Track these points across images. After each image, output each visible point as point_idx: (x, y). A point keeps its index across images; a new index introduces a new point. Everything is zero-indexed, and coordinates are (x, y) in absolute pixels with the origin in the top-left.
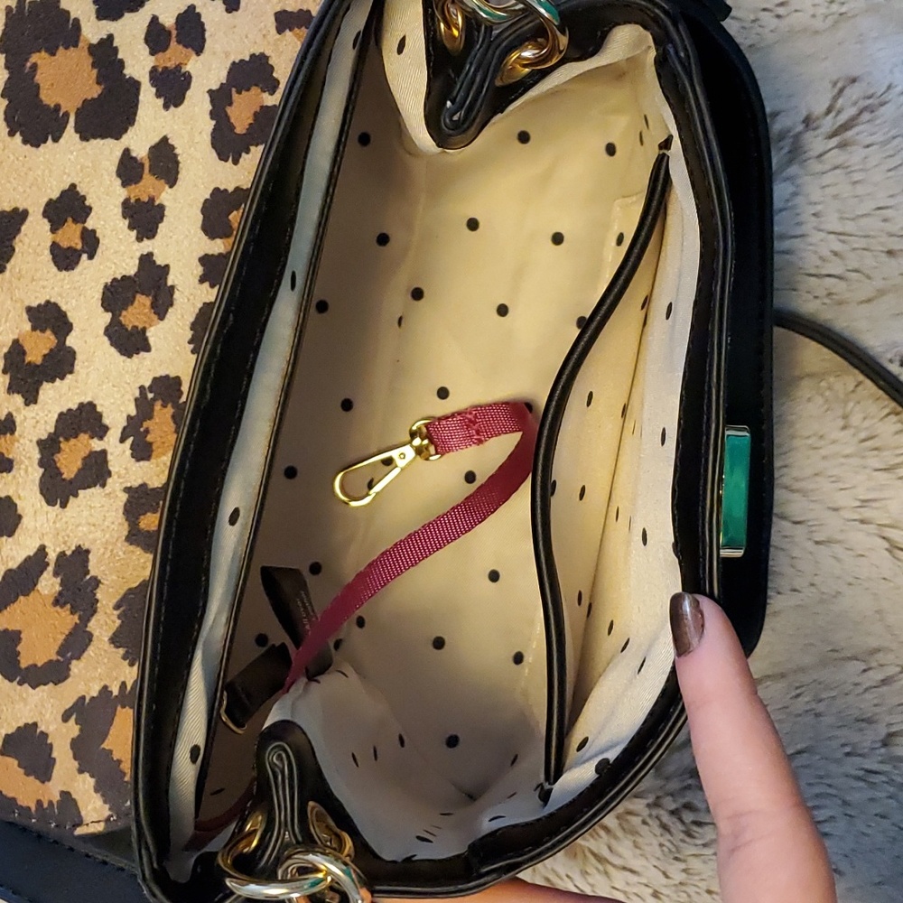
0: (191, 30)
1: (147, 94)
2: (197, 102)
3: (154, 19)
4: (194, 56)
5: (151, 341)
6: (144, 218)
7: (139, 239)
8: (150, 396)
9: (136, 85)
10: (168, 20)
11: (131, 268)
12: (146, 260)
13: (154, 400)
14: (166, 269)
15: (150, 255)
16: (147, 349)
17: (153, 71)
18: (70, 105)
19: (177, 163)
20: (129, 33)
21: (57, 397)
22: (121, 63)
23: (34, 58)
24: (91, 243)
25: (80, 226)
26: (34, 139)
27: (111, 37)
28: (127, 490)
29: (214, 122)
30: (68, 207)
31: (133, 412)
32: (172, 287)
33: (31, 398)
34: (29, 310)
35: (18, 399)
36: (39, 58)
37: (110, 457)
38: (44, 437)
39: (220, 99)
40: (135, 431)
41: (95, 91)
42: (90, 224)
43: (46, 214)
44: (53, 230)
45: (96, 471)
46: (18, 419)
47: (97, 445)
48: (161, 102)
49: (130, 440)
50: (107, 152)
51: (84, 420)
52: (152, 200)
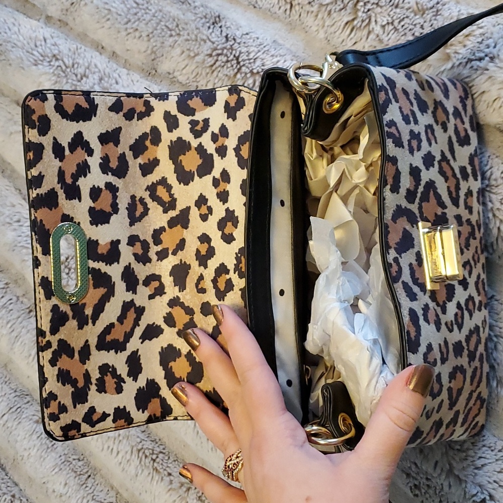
0: (224, 131)
1: (216, 156)
2: (231, 153)
3: (213, 132)
4: (227, 139)
5: (235, 236)
6: (223, 197)
7: (224, 204)
8: (239, 255)
9: (212, 155)
10: (217, 131)
11: (223, 214)
12: (227, 210)
13: (241, 256)
14: (234, 211)
15: (228, 208)
16: (235, 240)
17: (216, 149)
18: (194, 169)
19: (229, 176)
20: (206, 140)
21: (213, 264)
22: (206, 150)
23: (180, 158)
24: (210, 210)
25: (206, 206)
26: (187, 184)
27: (201, 143)
28: (240, 290)
29: (237, 158)
30: (202, 201)
31: (236, 263)
32: (237, 216)
33: (206, 267)
34: (198, 238)
35: (202, 267)
37: (232, 280)
38: (212, 278)
39: (237, 150)
40: (237, 268)
42: (209, 204)
43: (196, 206)
44: (199, 210)
45: (229, 286)
46: (204, 274)
47: (228, 277)
48: (220, 157)
49: (237, 272)
50: (208, 179)
51: (222, 270)
52: (224, 190)
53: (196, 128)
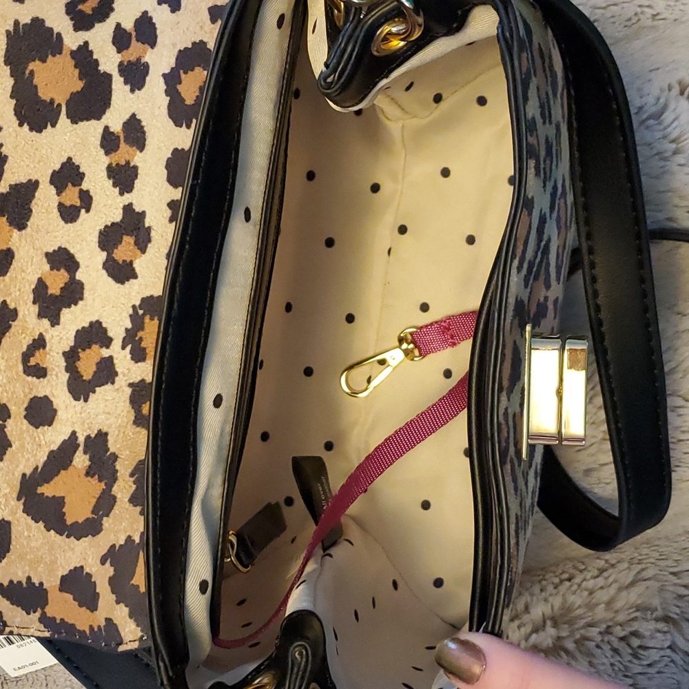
0: (146, 30)
1: (118, 83)
3: (118, 26)
4: (150, 50)
5: (138, 270)
6: (124, 177)
7: (121, 194)
8: (141, 312)
9: (109, 77)
10: (128, 25)
11: (117, 216)
12: (128, 209)
13: (144, 315)
14: (143, 214)
15: (130, 205)
16: (135, 276)
17: (121, 64)
18: (61, 98)
19: (144, 133)
20: (100, 39)
21: (74, 319)
22: (96, 62)
23: (31, 66)
24: (86, 200)
25: (77, 189)
26: (38, 127)
27: (86, 43)
28: (131, 385)
29: (168, 98)
30: (68, 175)
31: (129, 326)
32: (149, 228)
33: (55, 322)
34: (47, 255)
35: (46, 322)
36: (34, 66)
37: (115, 361)
38: (67, 349)
39: (172, 80)
40: (131, 338)
41: (78, 85)
42: (85, 186)
43: (52, 182)
44: (58, 194)
45: (106, 372)
46: (47, 337)
47: (105, 353)
48: (128, 87)
49: (129, 348)
50: (92, 130)
51: (94, 334)
52: (128, 163)
53: (80, 7)
